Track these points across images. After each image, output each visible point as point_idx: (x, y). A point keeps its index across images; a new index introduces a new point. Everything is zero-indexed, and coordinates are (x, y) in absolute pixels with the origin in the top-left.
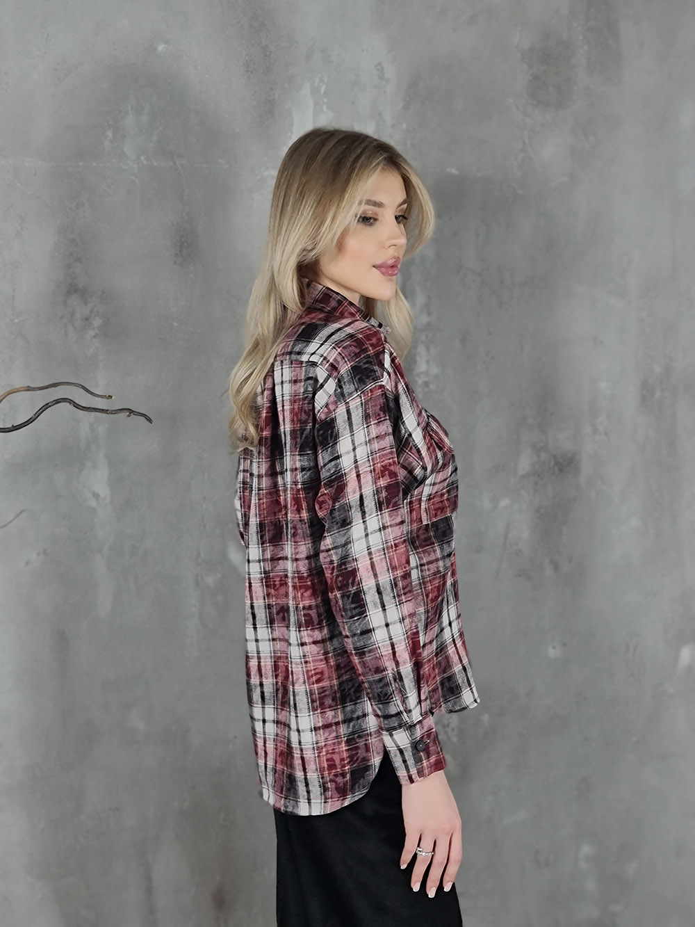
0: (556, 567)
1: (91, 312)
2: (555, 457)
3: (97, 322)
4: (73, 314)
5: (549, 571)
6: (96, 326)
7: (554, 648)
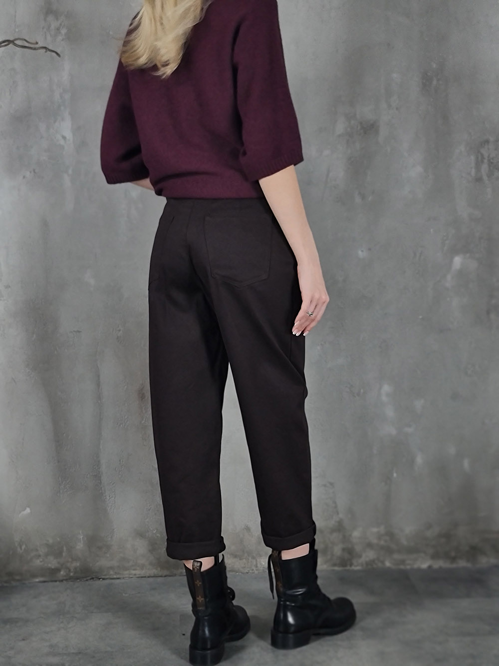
0: (363, 197)
1: (61, 25)
2: (361, 123)
3: (64, 31)
4: (49, 27)
5: (358, 200)
6: (63, 34)
7: (362, 251)
